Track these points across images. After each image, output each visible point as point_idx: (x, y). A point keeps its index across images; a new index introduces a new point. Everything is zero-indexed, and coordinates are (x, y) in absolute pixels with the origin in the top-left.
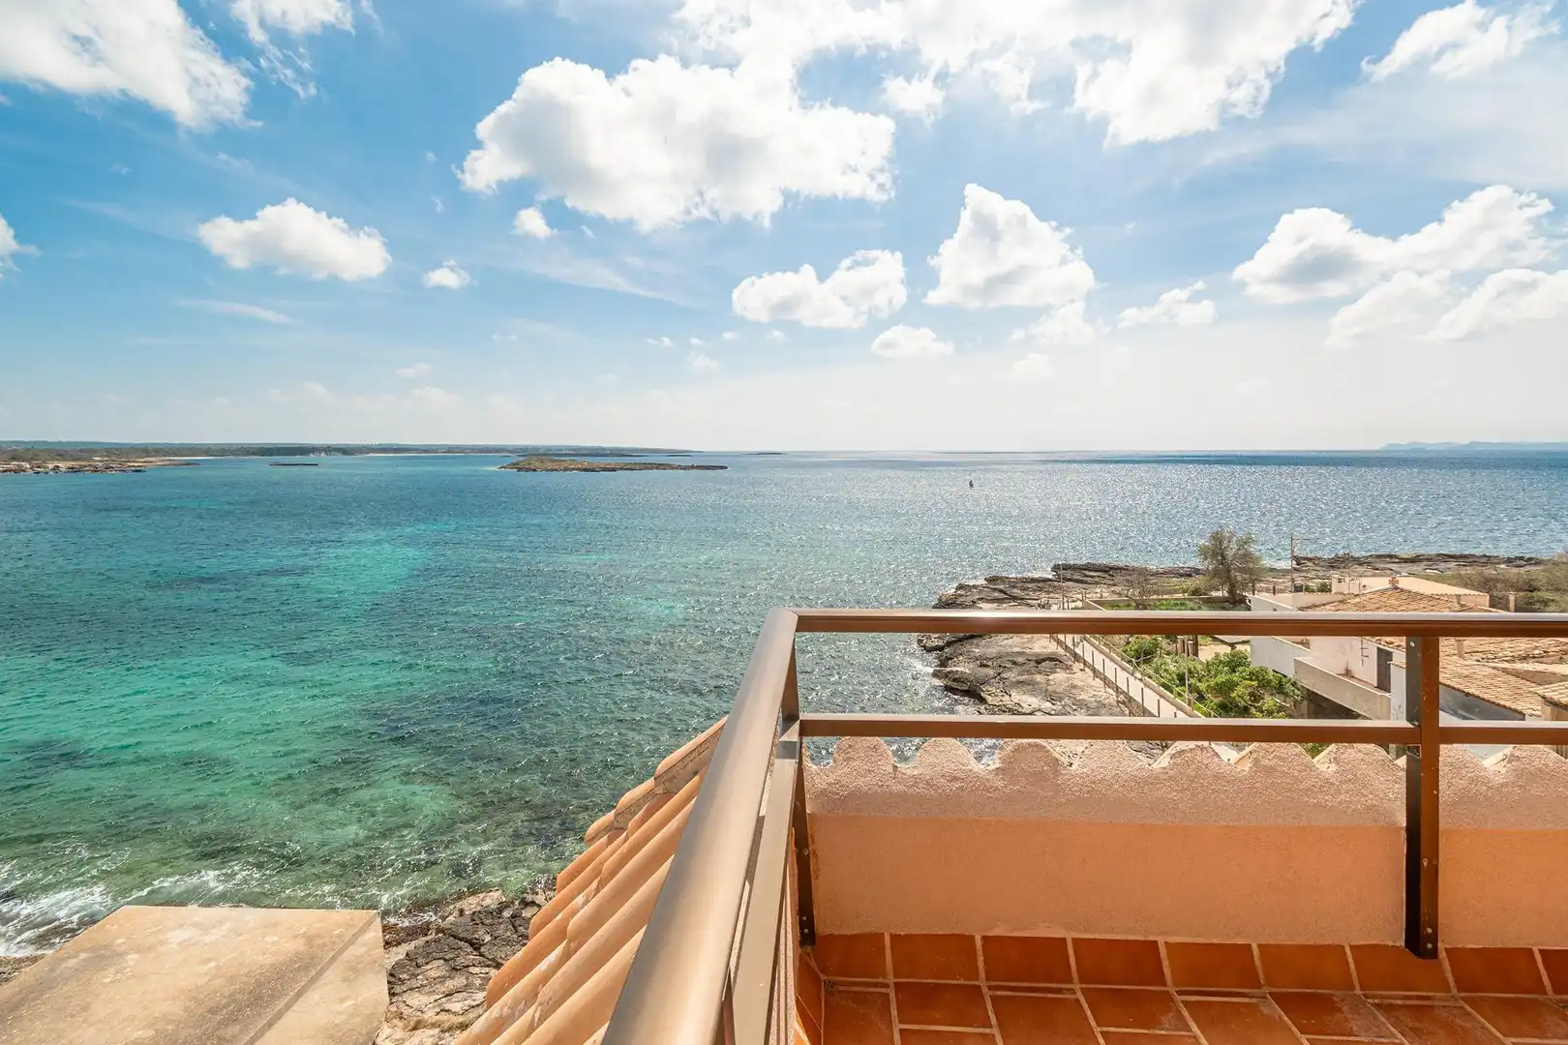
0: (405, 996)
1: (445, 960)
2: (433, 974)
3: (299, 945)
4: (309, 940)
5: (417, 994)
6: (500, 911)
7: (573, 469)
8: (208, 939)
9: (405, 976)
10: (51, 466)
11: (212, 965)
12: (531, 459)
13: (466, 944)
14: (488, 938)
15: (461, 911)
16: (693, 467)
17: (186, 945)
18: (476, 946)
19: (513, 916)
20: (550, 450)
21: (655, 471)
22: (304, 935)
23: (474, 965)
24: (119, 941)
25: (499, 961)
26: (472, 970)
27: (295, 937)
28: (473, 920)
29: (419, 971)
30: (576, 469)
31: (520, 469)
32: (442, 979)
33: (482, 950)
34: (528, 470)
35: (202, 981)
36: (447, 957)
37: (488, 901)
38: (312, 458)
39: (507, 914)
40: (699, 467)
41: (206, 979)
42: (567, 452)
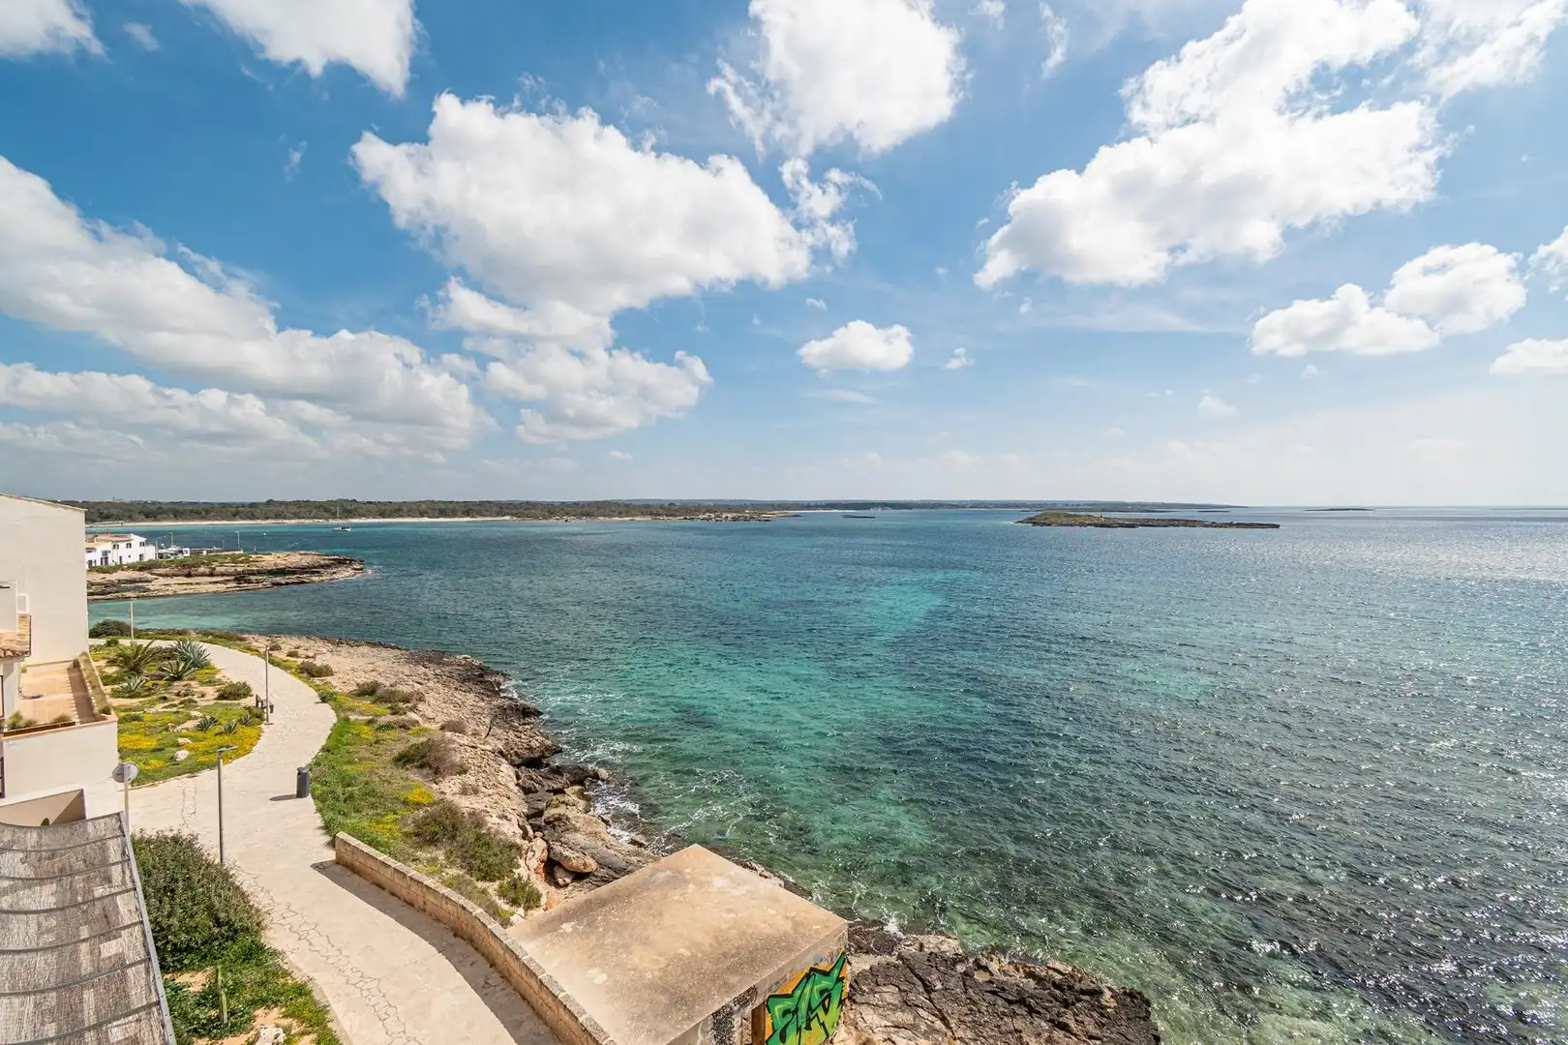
0: (864, 1007)
1: (900, 989)
2: (888, 998)
3: (787, 926)
4: (796, 925)
5: (871, 1012)
6: (955, 962)
7: (1089, 525)
8: (735, 893)
9: (865, 988)
10: (724, 516)
11: (732, 915)
12: (1046, 515)
13: (919, 983)
14: (939, 986)
15: (922, 946)
16: (1231, 525)
17: (722, 892)
18: (928, 989)
19: (965, 974)
20: (1067, 505)
21: (1182, 528)
22: (793, 919)
23: (922, 1008)
24: (688, 870)
25: (946, 1015)
26: (921, 1011)
27: (787, 918)
28: (929, 961)
29: (877, 989)
30: (1091, 525)
31: (1035, 524)
32: (895, 1008)
33: (932, 996)
34: (1043, 524)
35: (724, 926)
36: (901, 988)
37: (945, 947)
38: (872, 512)
39: (960, 968)
40: (1239, 525)
41: (727, 925)
42: (1086, 507)
